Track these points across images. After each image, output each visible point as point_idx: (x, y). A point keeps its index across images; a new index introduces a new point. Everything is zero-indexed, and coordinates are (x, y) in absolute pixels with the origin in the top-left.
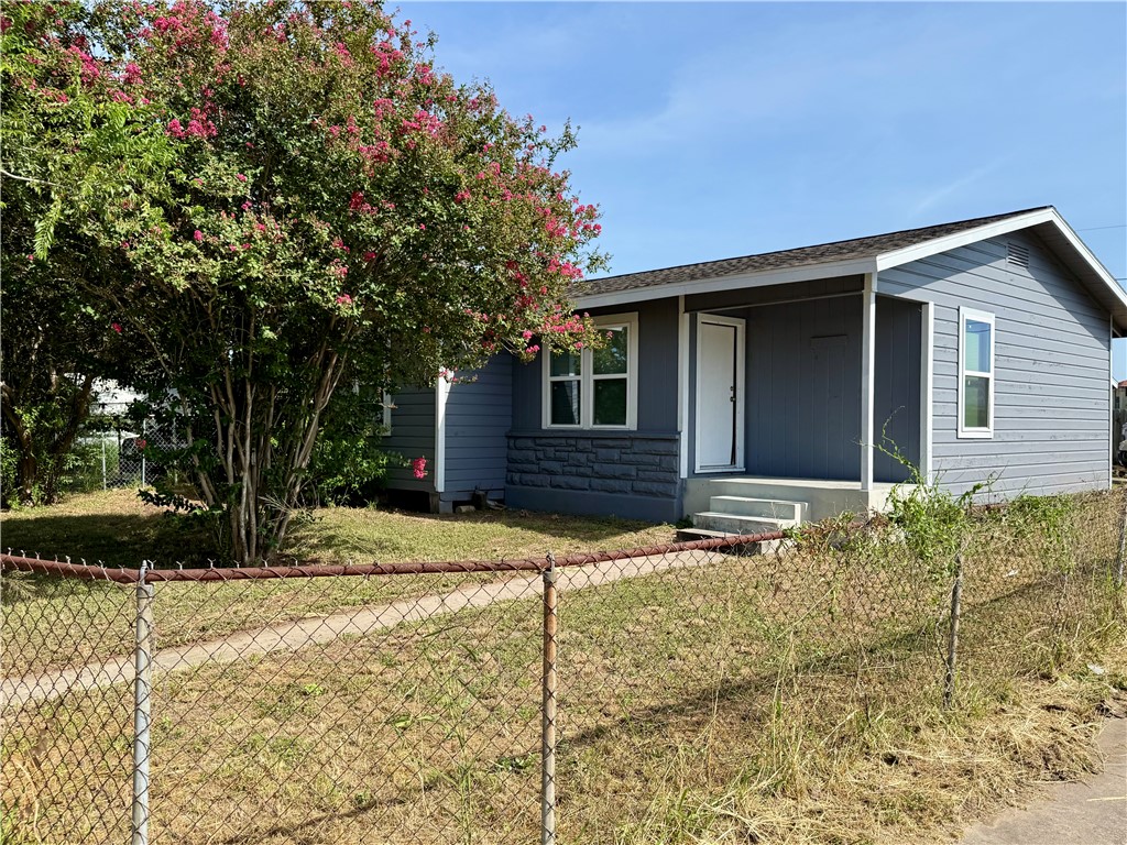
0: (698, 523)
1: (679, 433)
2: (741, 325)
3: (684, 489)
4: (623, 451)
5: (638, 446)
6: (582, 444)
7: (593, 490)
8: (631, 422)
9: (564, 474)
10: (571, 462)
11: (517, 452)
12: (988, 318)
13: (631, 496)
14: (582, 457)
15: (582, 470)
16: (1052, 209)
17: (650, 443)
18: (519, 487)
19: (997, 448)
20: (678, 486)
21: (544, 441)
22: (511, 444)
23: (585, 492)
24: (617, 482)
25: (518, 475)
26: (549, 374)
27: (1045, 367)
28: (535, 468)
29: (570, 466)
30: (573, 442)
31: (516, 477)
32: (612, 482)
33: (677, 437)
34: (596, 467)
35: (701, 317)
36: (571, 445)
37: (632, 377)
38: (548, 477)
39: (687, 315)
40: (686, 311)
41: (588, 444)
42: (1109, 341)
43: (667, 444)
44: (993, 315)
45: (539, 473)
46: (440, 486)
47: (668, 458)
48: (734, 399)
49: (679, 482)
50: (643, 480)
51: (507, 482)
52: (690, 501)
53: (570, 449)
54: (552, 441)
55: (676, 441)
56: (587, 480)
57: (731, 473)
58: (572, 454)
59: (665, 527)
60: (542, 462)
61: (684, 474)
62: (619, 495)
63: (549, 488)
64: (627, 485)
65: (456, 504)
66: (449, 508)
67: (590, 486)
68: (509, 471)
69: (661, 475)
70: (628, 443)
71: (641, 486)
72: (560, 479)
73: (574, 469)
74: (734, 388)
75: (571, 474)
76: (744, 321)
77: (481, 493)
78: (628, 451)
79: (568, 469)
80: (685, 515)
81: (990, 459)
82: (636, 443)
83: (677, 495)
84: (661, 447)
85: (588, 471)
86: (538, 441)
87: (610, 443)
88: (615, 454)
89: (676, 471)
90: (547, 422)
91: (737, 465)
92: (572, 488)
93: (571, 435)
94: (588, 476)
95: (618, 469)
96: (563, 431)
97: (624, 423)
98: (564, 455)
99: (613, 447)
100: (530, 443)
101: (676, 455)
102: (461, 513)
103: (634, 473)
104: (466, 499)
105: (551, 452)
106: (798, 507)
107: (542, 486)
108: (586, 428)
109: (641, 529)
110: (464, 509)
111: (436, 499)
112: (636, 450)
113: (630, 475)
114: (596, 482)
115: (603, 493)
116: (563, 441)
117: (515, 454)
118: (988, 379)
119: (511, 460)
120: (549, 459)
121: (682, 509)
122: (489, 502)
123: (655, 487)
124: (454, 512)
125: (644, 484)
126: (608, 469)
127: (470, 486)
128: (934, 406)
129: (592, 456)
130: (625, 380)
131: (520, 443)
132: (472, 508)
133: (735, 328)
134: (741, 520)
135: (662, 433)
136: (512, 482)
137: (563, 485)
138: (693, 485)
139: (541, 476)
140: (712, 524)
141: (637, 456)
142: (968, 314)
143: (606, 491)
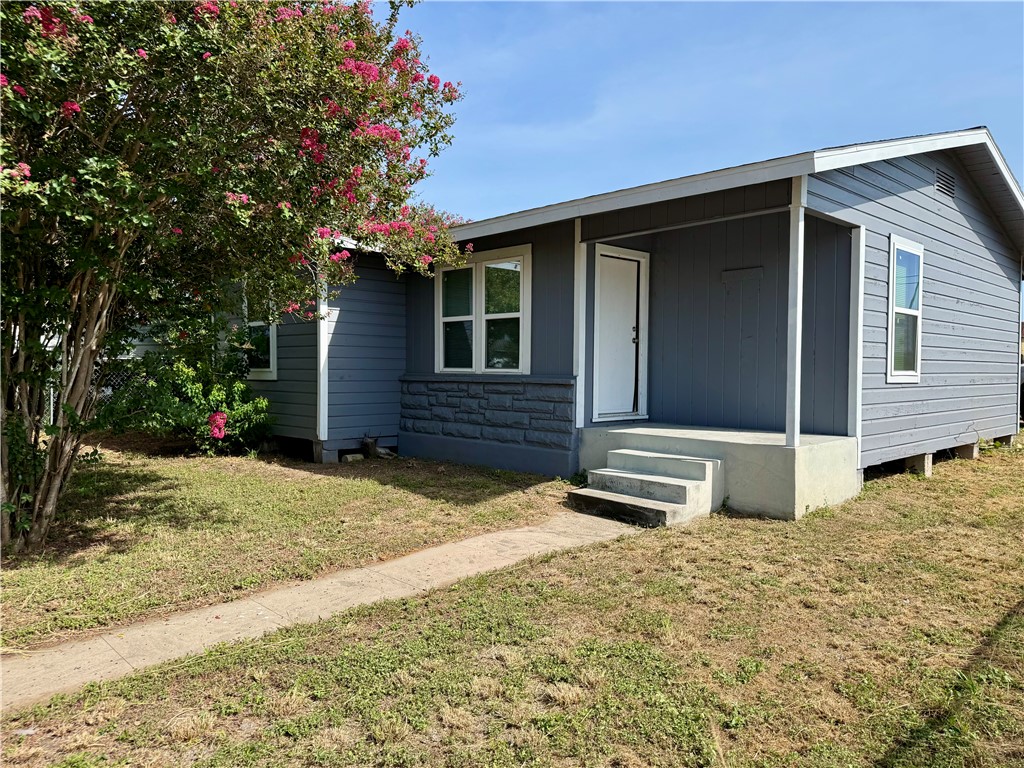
0: (593, 482)
1: (575, 378)
2: (644, 259)
3: (579, 440)
4: (516, 397)
5: (531, 392)
6: (474, 389)
7: (485, 439)
8: (525, 366)
9: (456, 421)
10: (462, 408)
11: (408, 397)
12: (916, 249)
13: (523, 446)
14: (474, 403)
15: (474, 417)
16: (985, 131)
17: (544, 388)
18: (412, 434)
19: (923, 393)
20: (573, 437)
21: (436, 386)
22: (405, 389)
23: (478, 441)
24: (509, 430)
25: (411, 421)
26: (441, 315)
27: (965, 307)
28: (427, 414)
29: (463, 412)
30: (464, 387)
31: (409, 423)
32: (503, 431)
33: (572, 382)
34: (488, 414)
35: (600, 249)
36: (463, 390)
37: (525, 315)
38: (440, 424)
39: (584, 246)
40: (582, 241)
41: (479, 389)
42: (1019, 282)
43: (563, 390)
44: (922, 247)
45: (432, 419)
46: (323, 434)
47: (562, 405)
48: (636, 341)
49: (574, 431)
50: (536, 429)
51: (401, 428)
52: (586, 454)
53: (462, 394)
54: (443, 386)
55: (571, 387)
56: (478, 428)
57: (633, 420)
58: (463, 400)
59: (558, 483)
60: (434, 408)
61: (580, 422)
62: (511, 445)
63: (441, 436)
64: (519, 435)
65: (342, 453)
66: (335, 458)
67: (481, 434)
68: (403, 417)
69: (555, 424)
70: (520, 388)
71: (535, 435)
72: (451, 427)
73: (465, 416)
74: (637, 329)
75: (463, 421)
76: (648, 255)
77: (369, 440)
78: (521, 397)
79: (460, 415)
80: (581, 468)
81: (917, 406)
82: (530, 388)
83: (572, 447)
84: (555, 393)
85: (480, 419)
86: (430, 386)
87: (502, 388)
88: (507, 400)
89: (571, 421)
90: (439, 366)
91: (640, 412)
92: (464, 436)
93: (462, 379)
94: (479, 424)
95: (511, 417)
96: (455, 375)
97: (517, 367)
98: (455, 400)
99: (505, 393)
100: (423, 388)
101: (571, 402)
102: (347, 462)
103: (526, 421)
104: (354, 447)
105: (442, 397)
106: (709, 466)
107: (434, 433)
108: (478, 372)
109: (531, 485)
110: (350, 458)
111: (319, 448)
112: (529, 396)
113: (522, 424)
114: (488, 430)
115: (496, 443)
116: (455, 386)
117: (409, 399)
118: (916, 317)
119: (405, 406)
120: (441, 405)
121: (578, 462)
122: (380, 450)
123: (550, 437)
124: (340, 460)
125: (537, 433)
126: (500, 417)
127: (358, 433)
128: (864, 347)
129: (483, 402)
130: (518, 319)
131: (414, 388)
132: (359, 457)
133: (639, 262)
134: (642, 481)
135: (555, 377)
136: (404, 428)
137: (454, 432)
138: (589, 436)
139: (433, 423)
140: (608, 484)
141: (529, 402)
142: (900, 243)
143: (498, 440)
